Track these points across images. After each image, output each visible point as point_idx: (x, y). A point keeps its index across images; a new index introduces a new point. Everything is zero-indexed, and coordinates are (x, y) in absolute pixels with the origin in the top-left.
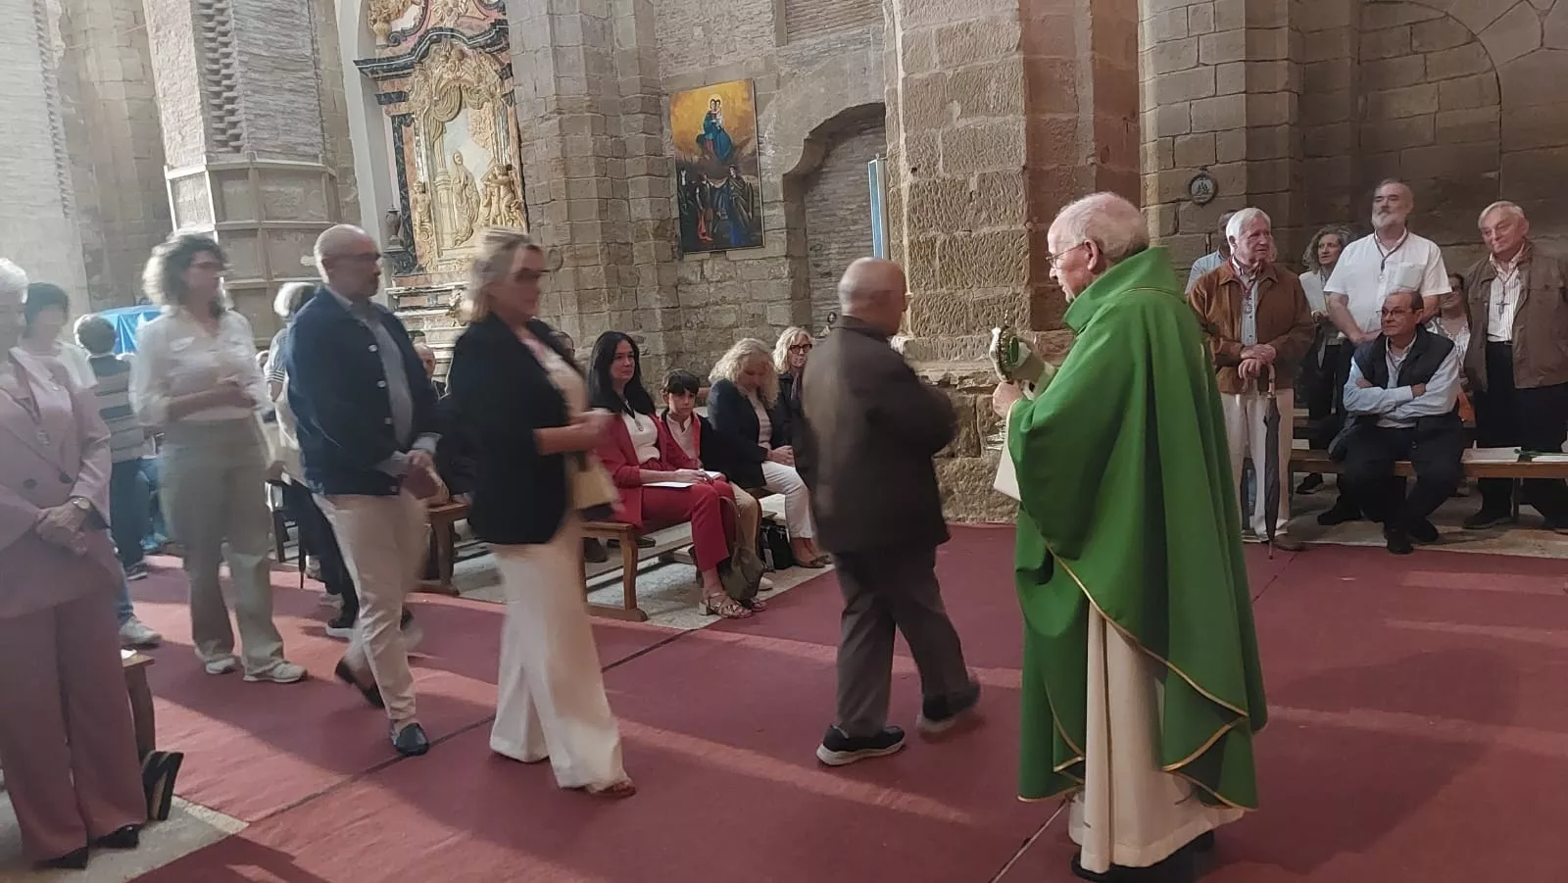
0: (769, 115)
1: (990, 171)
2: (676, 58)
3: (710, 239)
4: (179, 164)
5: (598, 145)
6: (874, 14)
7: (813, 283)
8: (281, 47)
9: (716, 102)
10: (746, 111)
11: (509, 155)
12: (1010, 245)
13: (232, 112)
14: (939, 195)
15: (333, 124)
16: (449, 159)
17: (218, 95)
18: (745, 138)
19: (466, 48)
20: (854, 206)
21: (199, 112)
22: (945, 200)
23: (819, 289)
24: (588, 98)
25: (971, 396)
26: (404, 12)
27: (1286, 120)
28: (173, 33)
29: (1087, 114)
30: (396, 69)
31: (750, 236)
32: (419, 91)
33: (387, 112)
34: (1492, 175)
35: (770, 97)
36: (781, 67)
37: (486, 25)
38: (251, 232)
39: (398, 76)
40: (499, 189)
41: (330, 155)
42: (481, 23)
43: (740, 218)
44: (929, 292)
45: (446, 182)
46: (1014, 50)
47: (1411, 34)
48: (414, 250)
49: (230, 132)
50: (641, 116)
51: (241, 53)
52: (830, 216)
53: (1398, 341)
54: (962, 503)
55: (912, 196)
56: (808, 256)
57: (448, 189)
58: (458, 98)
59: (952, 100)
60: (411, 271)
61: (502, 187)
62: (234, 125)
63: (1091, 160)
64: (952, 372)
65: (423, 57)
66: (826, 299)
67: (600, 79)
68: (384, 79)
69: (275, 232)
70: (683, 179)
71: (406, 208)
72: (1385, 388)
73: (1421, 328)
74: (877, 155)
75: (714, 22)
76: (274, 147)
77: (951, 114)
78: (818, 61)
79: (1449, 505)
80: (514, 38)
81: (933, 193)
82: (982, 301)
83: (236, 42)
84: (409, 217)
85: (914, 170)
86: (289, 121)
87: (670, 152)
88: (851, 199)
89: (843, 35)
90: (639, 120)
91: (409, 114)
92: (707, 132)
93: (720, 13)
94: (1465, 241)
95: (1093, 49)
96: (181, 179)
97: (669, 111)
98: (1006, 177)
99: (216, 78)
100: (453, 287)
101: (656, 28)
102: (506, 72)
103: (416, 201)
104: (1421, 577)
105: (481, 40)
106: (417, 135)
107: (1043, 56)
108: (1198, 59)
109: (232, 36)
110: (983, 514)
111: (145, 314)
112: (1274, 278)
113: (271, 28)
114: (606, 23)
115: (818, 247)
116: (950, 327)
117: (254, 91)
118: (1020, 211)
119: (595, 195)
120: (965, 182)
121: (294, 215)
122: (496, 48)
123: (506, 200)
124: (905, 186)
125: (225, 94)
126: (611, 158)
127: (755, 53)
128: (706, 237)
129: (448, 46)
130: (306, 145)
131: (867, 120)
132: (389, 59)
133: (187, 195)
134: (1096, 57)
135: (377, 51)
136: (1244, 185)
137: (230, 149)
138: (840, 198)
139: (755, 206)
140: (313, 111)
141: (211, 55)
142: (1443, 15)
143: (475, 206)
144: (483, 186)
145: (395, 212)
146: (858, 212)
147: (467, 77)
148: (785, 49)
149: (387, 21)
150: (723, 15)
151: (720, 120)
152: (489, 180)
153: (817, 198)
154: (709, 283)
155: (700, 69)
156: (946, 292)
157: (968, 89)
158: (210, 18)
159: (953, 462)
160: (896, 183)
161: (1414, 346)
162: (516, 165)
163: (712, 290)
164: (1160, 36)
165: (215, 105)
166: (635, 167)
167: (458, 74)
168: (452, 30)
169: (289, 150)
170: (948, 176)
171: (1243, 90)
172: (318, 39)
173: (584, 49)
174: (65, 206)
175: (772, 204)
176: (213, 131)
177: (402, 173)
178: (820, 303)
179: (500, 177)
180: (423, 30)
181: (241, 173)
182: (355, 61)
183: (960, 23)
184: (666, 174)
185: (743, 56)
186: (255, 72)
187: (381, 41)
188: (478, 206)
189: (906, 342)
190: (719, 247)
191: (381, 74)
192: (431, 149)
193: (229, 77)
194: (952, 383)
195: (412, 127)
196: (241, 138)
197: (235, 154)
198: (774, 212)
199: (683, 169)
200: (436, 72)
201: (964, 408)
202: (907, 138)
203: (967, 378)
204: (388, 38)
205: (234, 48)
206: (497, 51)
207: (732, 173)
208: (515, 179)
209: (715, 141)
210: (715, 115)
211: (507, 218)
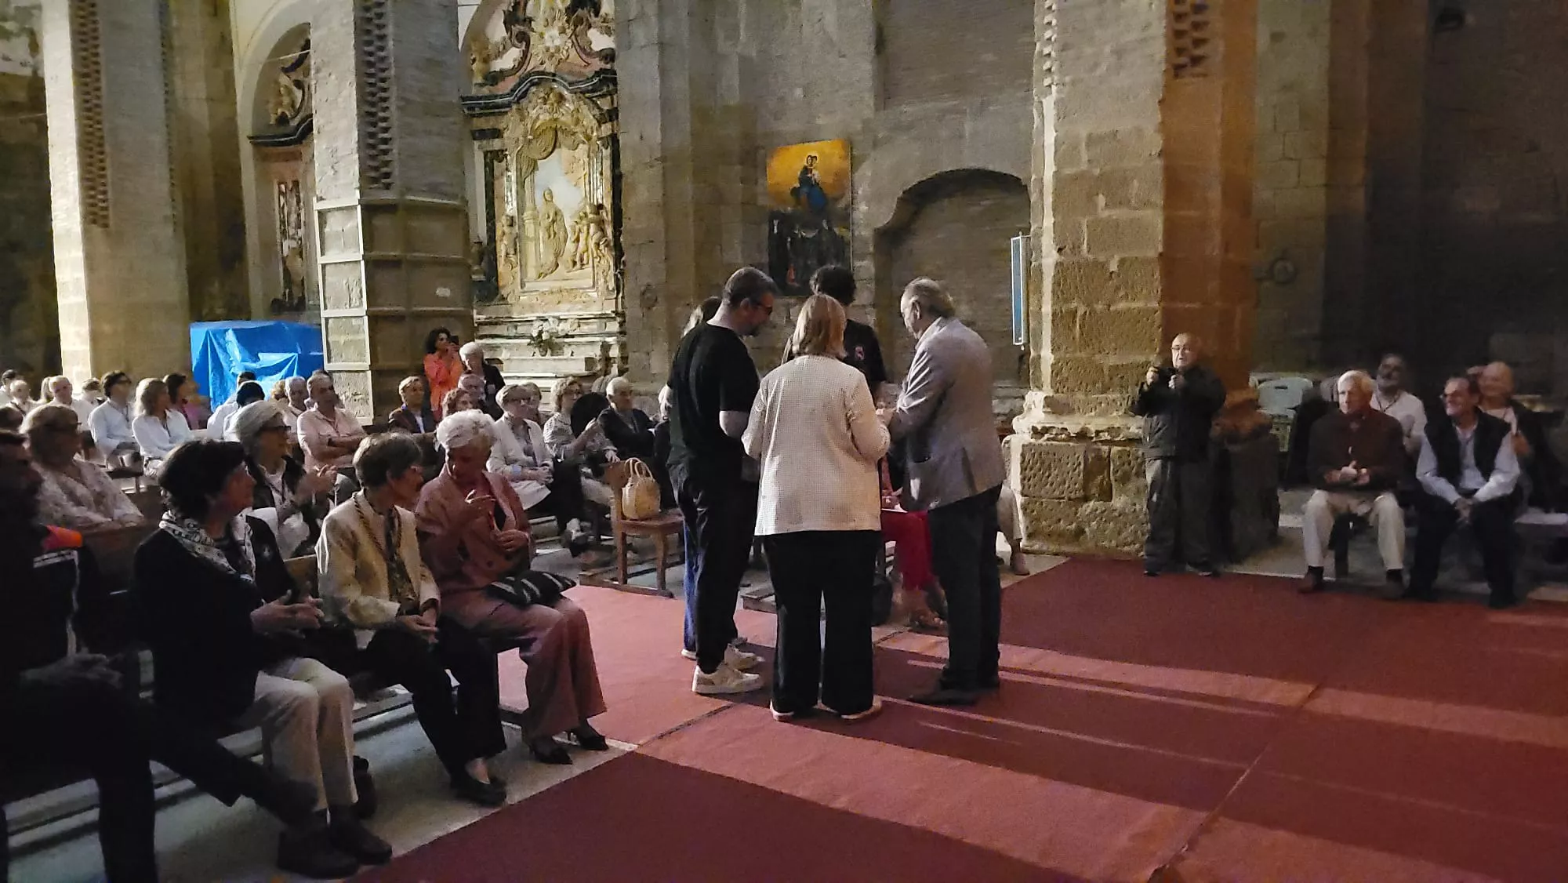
1: (1130, 254)
2: (775, 115)
3: (798, 286)
4: (330, 196)
5: (697, 192)
8: (430, 95)
9: (812, 158)
10: (841, 169)
12: (1144, 319)
13: (385, 152)
14: (1082, 273)
17: (372, 135)
18: (839, 192)
19: (566, 93)
21: (355, 150)
22: (1087, 278)
24: (691, 148)
25: (1105, 448)
26: (504, 53)
28: (333, 77)
29: (1215, 213)
30: (493, 108)
32: (513, 129)
33: (481, 148)
35: (863, 159)
36: (878, 131)
37: (589, 72)
38: (395, 263)
39: (494, 115)
42: (583, 70)
44: (1068, 355)
45: (535, 218)
46: (1155, 157)
48: (497, 280)
49: (383, 170)
50: (739, 167)
51: (398, 98)
55: (1056, 272)
58: (555, 137)
59: (1098, 193)
60: (492, 300)
61: (592, 225)
62: (387, 163)
63: (1217, 251)
64: (1087, 426)
65: (521, 98)
67: (703, 131)
68: (480, 115)
69: (417, 264)
70: (775, 227)
71: (492, 238)
74: (1020, 233)
75: (815, 83)
76: (422, 186)
77: (1096, 206)
78: (915, 128)
80: (622, 86)
81: (1076, 271)
82: (1118, 367)
83: (395, 88)
84: (495, 248)
85: (1060, 250)
86: (436, 163)
87: (762, 201)
88: (938, 255)
89: (941, 105)
90: (737, 171)
91: (503, 151)
92: (802, 186)
93: (822, 76)
95: (1222, 157)
96: (329, 210)
97: (765, 163)
98: (1146, 261)
99: (372, 119)
100: (535, 318)
101: (759, 86)
102: (612, 115)
103: (502, 233)
105: (583, 86)
106: (507, 169)
107: (1180, 163)
108: (1283, 154)
109: (392, 84)
113: (426, 77)
114: (712, 80)
116: (1087, 385)
117: (410, 134)
118: (1155, 292)
119: (692, 239)
120: (1103, 266)
121: (434, 249)
122: (596, 94)
124: (1049, 262)
125: (382, 136)
126: (707, 206)
127: (853, 115)
128: (793, 283)
129: (548, 89)
130: (448, 185)
131: (958, 183)
132: (486, 97)
133: (334, 224)
134: (1224, 165)
135: (476, 90)
136: (1323, 269)
137: (381, 185)
139: (846, 256)
141: (370, 98)
143: (562, 239)
145: (480, 243)
147: (563, 119)
148: (883, 114)
149: (486, 60)
150: (824, 78)
151: (816, 174)
153: (905, 253)
155: (797, 127)
156: (1083, 357)
157: (1112, 185)
158: (371, 64)
159: (1087, 505)
160: (1040, 256)
165: (371, 145)
166: (729, 215)
167: (555, 116)
168: (554, 75)
169: (433, 189)
170: (1091, 257)
171: (1324, 184)
173: (691, 103)
174: (175, 223)
175: (862, 256)
176: (366, 169)
177: (490, 206)
179: (591, 216)
180: (523, 72)
181: (389, 208)
183: (1109, 130)
184: (759, 223)
185: (842, 118)
186: (408, 115)
187: (479, 79)
188: (565, 241)
189: (1046, 398)
191: (477, 111)
192: (521, 184)
193: (385, 119)
194: (1088, 435)
195: (504, 163)
196: (392, 176)
197: (385, 191)
198: (864, 263)
199: (776, 219)
200: (533, 113)
201: (1099, 458)
202: (1055, 222)
203: (1102, 431)
204: (485, 78)
205: (393, 94)
206: (596, 96)
207: (825, 224)
208: (606, 218)
209: (809, 195)
210: (812, 170)
211: (595, 255)
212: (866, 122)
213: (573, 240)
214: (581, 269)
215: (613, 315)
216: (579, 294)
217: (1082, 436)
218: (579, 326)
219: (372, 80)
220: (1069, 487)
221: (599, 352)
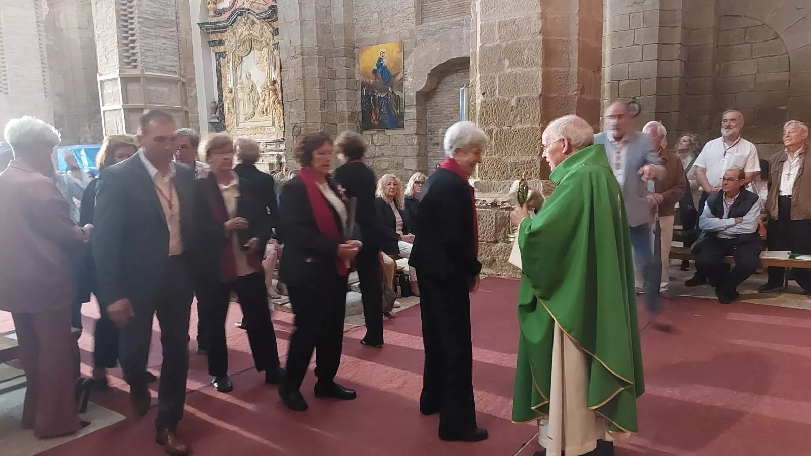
0: (411, 60)
1: (522, 95)
2: (364, 29)
3: (377, 123)
4: (105, 73)
5: (321, 72)
6: (466, 11)
7: (429, 148)
8: (159, 15)
9: (383, 53)
10: (398, 58)
11: (275, 76)
12: (531, 134)
13: (133, 48)
14: (496, 107)
15: (185, 56)
16: (244, 76)
17: (126, 38)
18: (397, 72)
19: (255, 19)
20: (452, 109)
21: (116, 47)
22: (499, 110)
23: (431, 151)
24: (317, 48)
25: (507, 211)
27: (678, 75)
28: (104, 6)
29: (574, 69)
30: (219, 28)
31: (397, 122)
32: (230, 40)
33: (214, 51)
34: (783, 108)
35: (411, 51)
36: (417, 36)
37: (266, 8)
39: (220, 32)
40: (269, 93)
41: (183, 72)
42: (264, 6)
43: (393, 114)
44: (488, 157)
45: (242, 88)
46: (538, 34)
47: (745, 33)
48: (224, 122)
49: (132, 58)
50: (344, 58)
51: (139, 17)
52: (440, 114)
53: (730, 195)
54: (500, 267)
55: (482, 107)
56: (427, 134)
57: (243, 92)
58: (251, 45)
59: (504, 58)
61: (271, 92)
62: (134, 54)
63: (575, 93)
64: (498, 199)
65: (233, 22)
66: (436, 157)
67: (324, 38)
68: (213, 33)
70: (365, 92)
71: (221, 100)
72: (721, 218)
73: (742, 188)
74: (465, 85)
75: (384, 11)
76: (156, 67)
77: (504, 66)
78: (436, 34)
79: (752, 279)
80: (280, 15)
81: (493, 106)
82: (516, 163)
83: (136, 12)
84: (223, 105)
85: (483, 94)
86: (163, 54)
87: (358, 77)
88: (451, 106)
89: (451, 21)
90: (343, 60)
91: (225, 52)
92: (378, 68)
93: (387, 6)
94: (768, 141)
95: (579, 35)
96: (105, 81)
97: (359, 56)
98: (531, 100)
99: (125, 30)
101: (354, 13)
102: (276, 32)
103: (226, 97)
104: (735, 316)
105: (264, 15)
106: (228, 62)
107: (552, 38)
108: (634, 42)
109: (135, 9)
110: (511, 273)
111: (85, 149)
112: (667, 158)
113: (155, 5)
114: (328, 9)
115: (432, 130)
116: (498, 175)
117: (146, 37)
118: (537, 117)
119: (319, 98)
120: (509, 101)
121: (163, 102)
122: (271, 20)
123: (272, 99)
124: (478, 102)
125: (130, 38)
126: (328, 79)
127: (404, 28)
128: (375, 122)
129: (246, 18)
130: (171, 66)
131: (461, 65)
132: (215, 23)
133: (108, 89)
134: (580, 39)
135: (209, 19)
136: (655, 108)
137: (131, 67)
138: (446, 105)
139: (401, 107)
140: (175, 49)
141: (123, 18)
142: (763, 23)
143: (257, 100)
144: (261, 91)
145: (216, 102)
146: (455, 113)
147: (255, 34)
148: (421, 27)
149: (216, 4)
150: (389, 7)
151: (385, 62)
152: (264, 88)
153: (433, 104)
154: (376, 146)
155: (375, 35)
156: (497, 158)
157: (513, 53)
159: (496, 246)
160: (474, 100)
161: (738, 196)
162: (279, 81)
163: (377, 149)
164: (614, 29)
165: (124, 44)
166: (340, 84)
167: (251, 32)
168: (249, 10)
169: (162, 69)
170: (501, 97)
171: (656, 58)
172: (179, 11)
173: (316, 22)
174: (46, 92)
175: (410, 107)
176: (123, 57)
177: (219, 82)
178: (433, 159)
179: (270, 87)
180: (234, 8)
181: (136, 79)
182: (198, 24)
183: (511, 18)
184: (356, 89)
185: (397, 30)
186: (146, 27)
187: (212, 13)
188: (258, 99)
189: (476, 182)
190: (382, 127)
191: (211, 31)
192: (235, 70)
193: (132, 29)
194: (498, 204)
195: (226, 59)
196: (137, 61)
197: (134, 70)
198: (411, 110)
199: (365, 86)
200: (240, 31)
201: (503, 218)
202: (480, 77)
203: (506, 202)
204: (215, 12)
205: (136, 15)
206: (271, 21)
207: (390, 90)
208: (278, 88)
209: (381, 73)
210: (383, 59)
211: (273, 108)
212: (411, 32)
213: (262, 99)
214: (266, 115)
215: (282, 140)
216: (266, 129)
217: (494, 205)
218: (266, 146)
219: (124, 7)
220: (487, 235)
221: (276, 161)
